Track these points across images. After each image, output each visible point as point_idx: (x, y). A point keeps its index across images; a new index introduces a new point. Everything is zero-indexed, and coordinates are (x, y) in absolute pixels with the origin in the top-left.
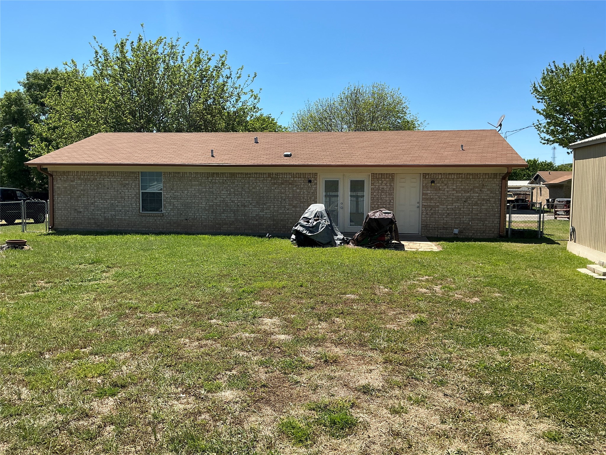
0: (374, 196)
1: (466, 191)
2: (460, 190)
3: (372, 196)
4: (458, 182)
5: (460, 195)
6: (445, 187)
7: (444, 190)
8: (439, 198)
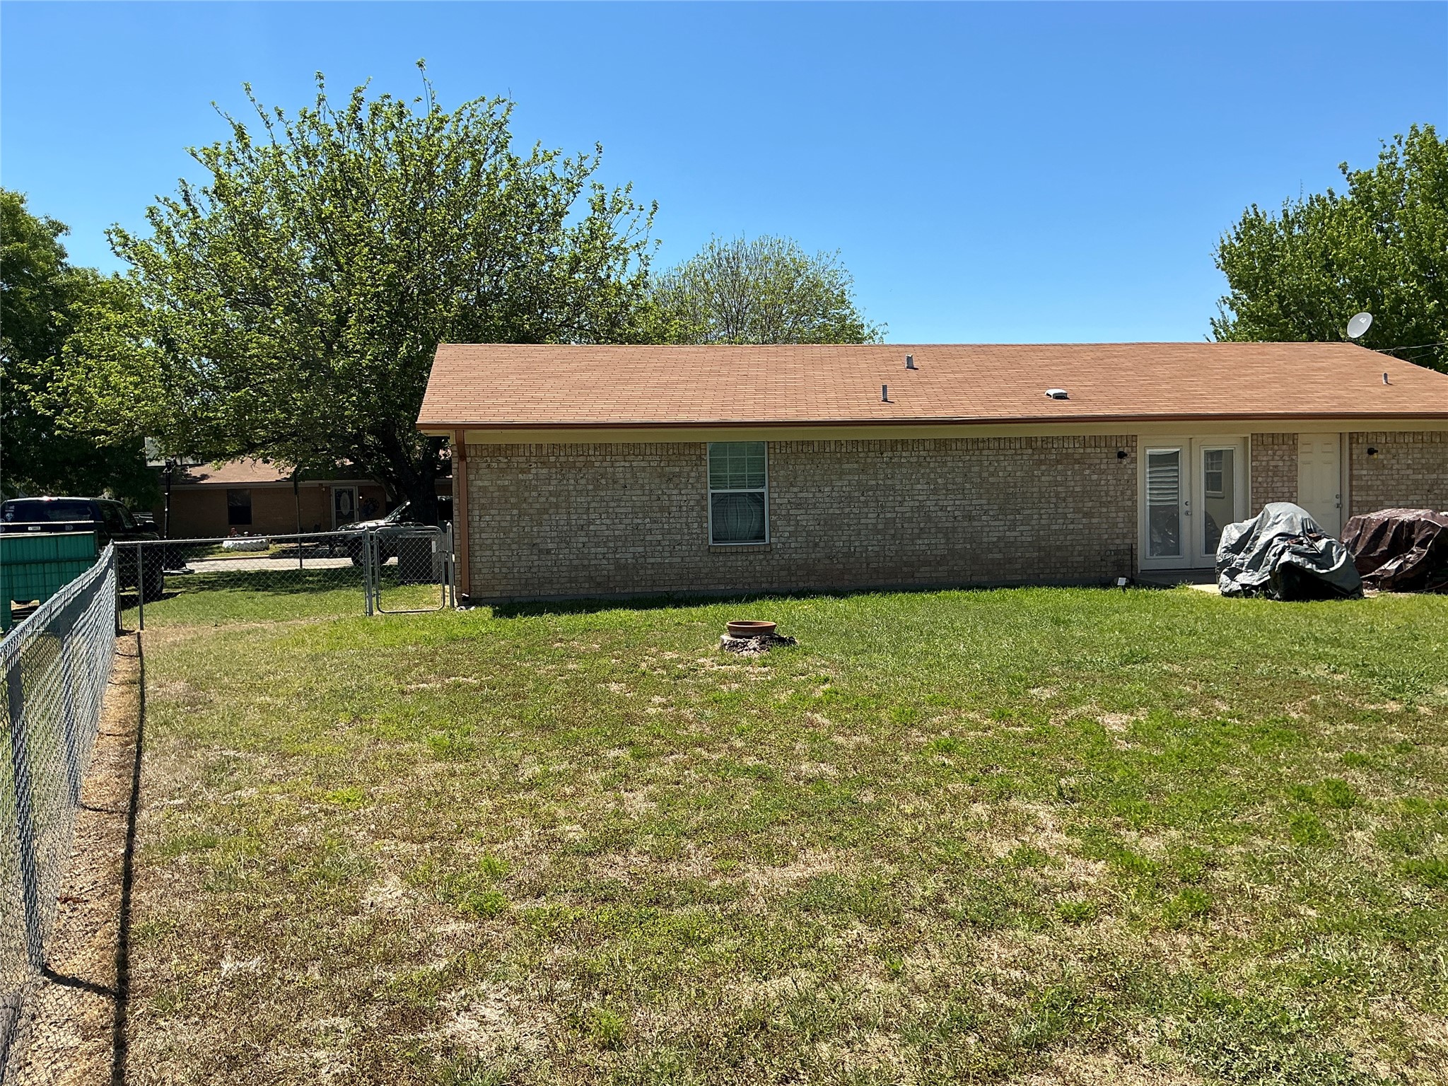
0: (1258, 485)
1: (1430, 469)
2: (1420, 466)
3: (1255, 485)
4: (1416, 451)
5: (1420, 476)
6: (1394, 461)
7: (1391, 469)
8: (1383, 485)
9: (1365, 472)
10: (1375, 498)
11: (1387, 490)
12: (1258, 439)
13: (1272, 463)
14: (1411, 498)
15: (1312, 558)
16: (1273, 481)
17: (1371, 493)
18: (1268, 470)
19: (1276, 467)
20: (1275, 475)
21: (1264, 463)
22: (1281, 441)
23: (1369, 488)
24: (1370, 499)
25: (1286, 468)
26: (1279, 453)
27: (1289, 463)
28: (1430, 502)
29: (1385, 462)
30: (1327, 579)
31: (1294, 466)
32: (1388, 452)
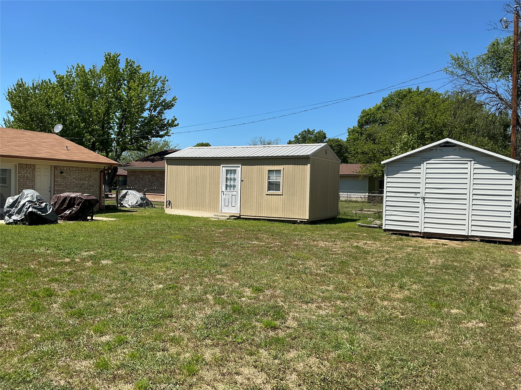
5: (78, 182)
6: (69, 176)
7: (68, 179)
8: (65, 184)
9: (59, 180)
10: (62, 189)
11: (67, 186)
12: (21, 166)
13: (26, 175)
14: (75, 189)
15: (39, 210)
16: (26, 182)
17: (61, 187)
18: (24, 177)
19: (27, 176)
20: (27, 179)
21: (23, 175)
22: (29, 167)
23: (61, 185)
24: (61, 189)
25: (31, 177)
26: (29, 171)
27: (32, 175)
28: (81, 190)
29: (66, 176)
30: (45, 217)
31: (34, 176)
32: (67, 173)
